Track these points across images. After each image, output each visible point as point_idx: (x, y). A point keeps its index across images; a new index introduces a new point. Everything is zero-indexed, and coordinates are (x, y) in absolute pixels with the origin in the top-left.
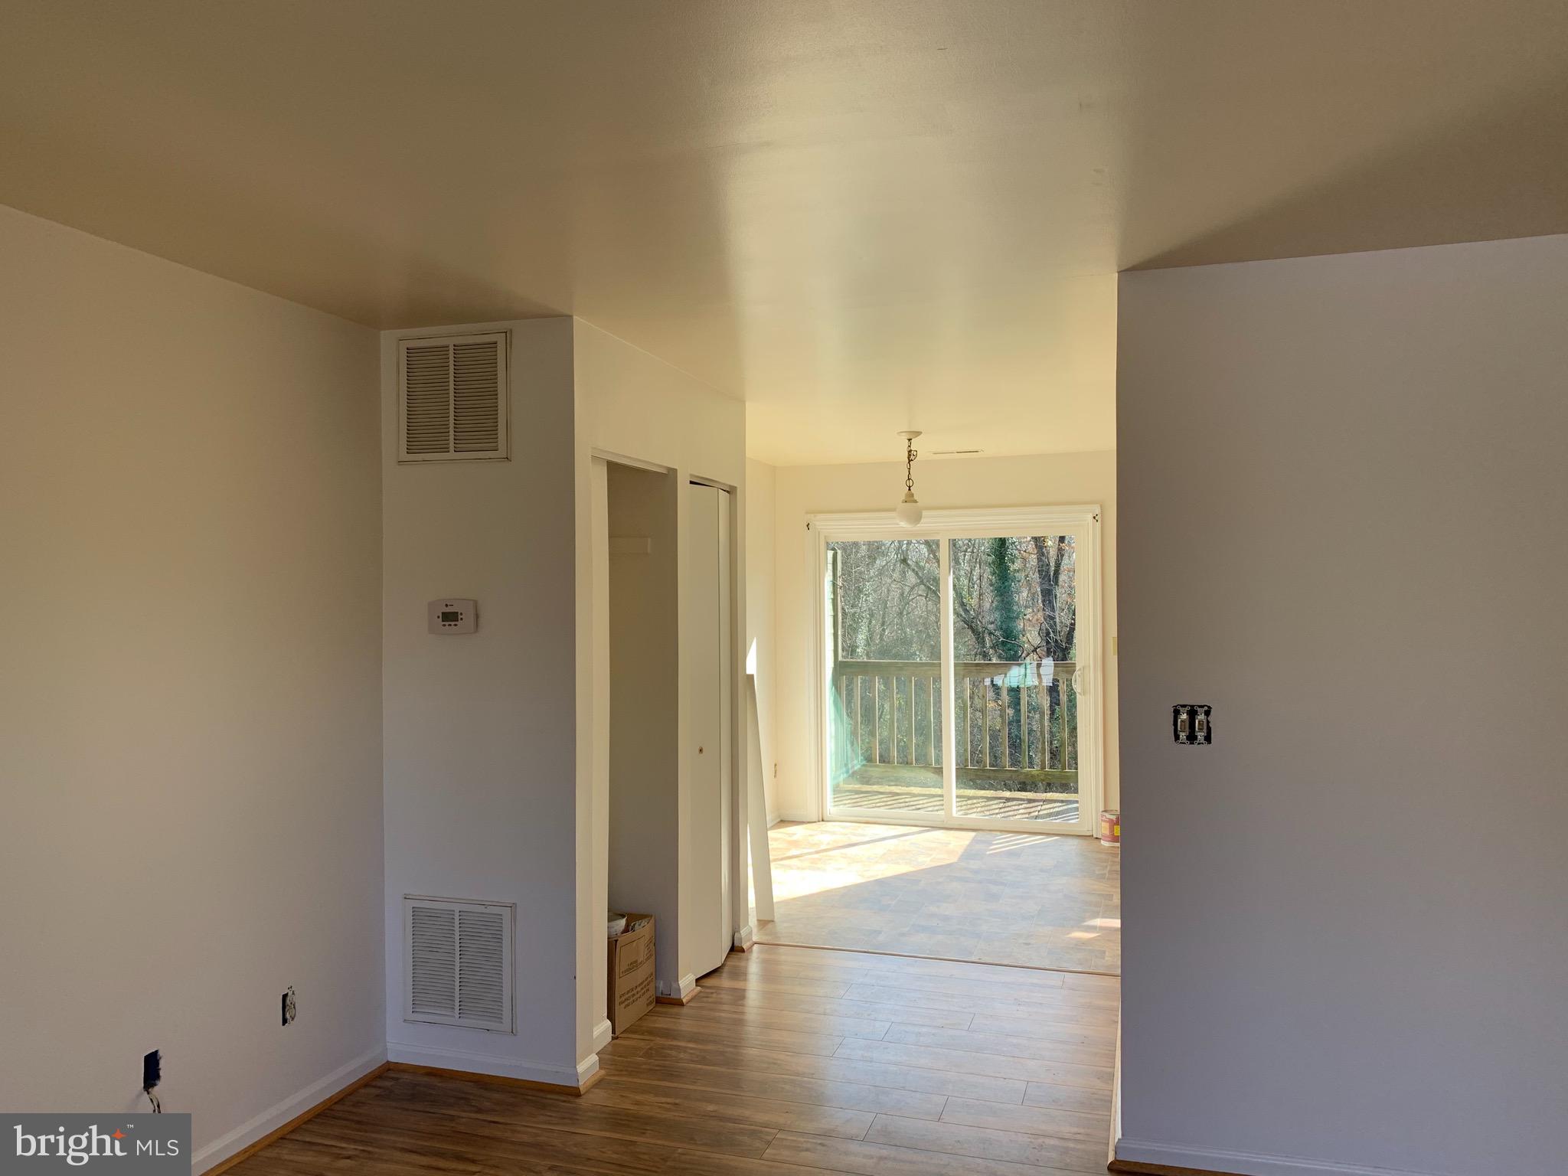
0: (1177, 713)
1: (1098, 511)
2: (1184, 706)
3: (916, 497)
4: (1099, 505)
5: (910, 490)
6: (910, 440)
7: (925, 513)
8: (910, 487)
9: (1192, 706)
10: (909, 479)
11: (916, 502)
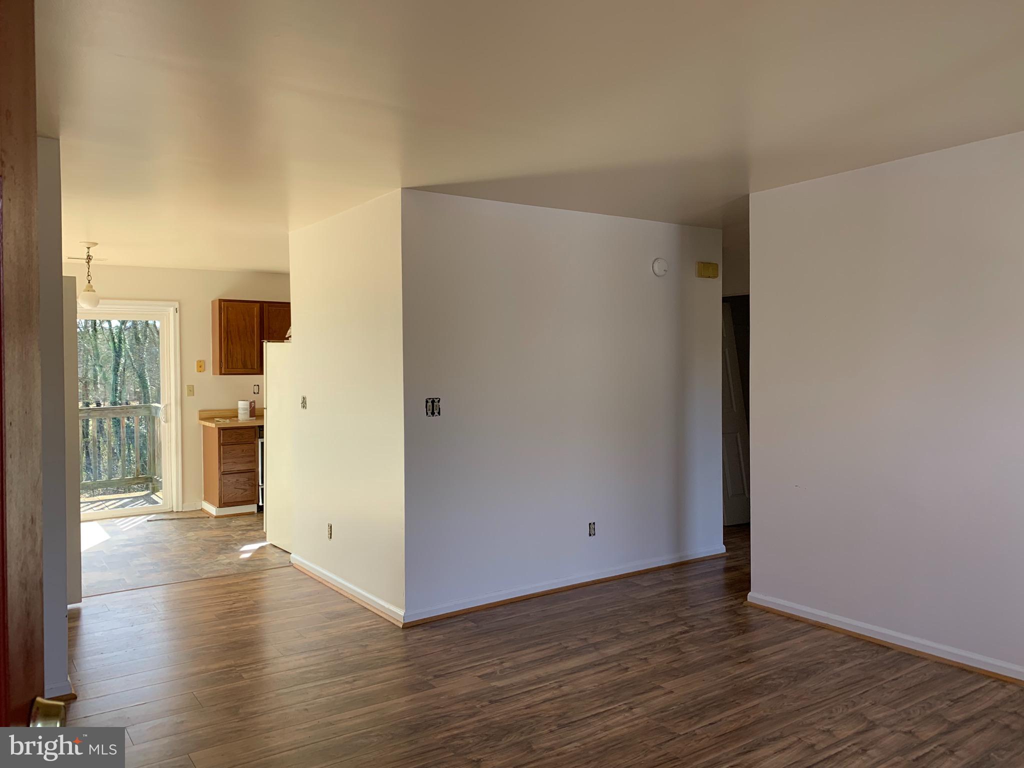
0: (427, 402)
1: (177, 306)
2: (430, 399)
3: (94, 288)
4: (178, 303)
5: (89, 282)
6: (89, 248)
7: (101, 301)
8: (89, 281)
9: (433, 399)
10: (88, 275)
11: (94, 291)
